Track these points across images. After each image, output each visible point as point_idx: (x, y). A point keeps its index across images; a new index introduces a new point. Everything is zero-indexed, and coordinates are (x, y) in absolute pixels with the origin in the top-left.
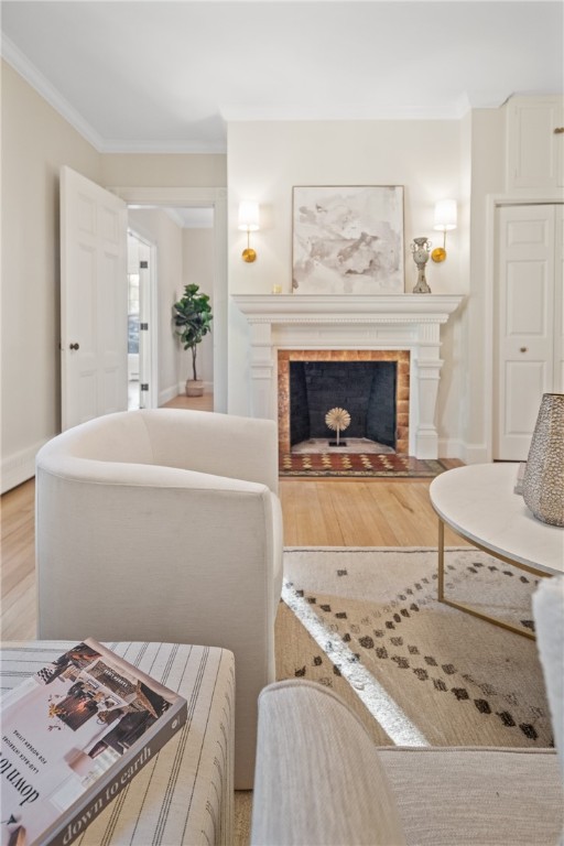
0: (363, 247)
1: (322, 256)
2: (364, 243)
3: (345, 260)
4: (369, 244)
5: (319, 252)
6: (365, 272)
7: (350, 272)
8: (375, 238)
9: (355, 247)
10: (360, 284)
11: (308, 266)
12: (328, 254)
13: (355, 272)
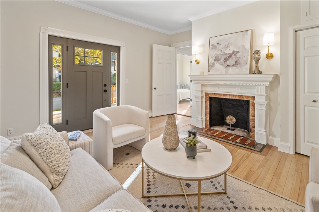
0: (233, 56)
1: (218, 61)
2: (234, 55)
3: (226, 61)
4: (235, 55)
5: (217, 59)
6: (233, 65)
7: (228, 66)
8: (238, 52)
9: (230, 56)
10: (231, 70)
11: (213, 65)
12: (220, 60)
13: (230, 66)
